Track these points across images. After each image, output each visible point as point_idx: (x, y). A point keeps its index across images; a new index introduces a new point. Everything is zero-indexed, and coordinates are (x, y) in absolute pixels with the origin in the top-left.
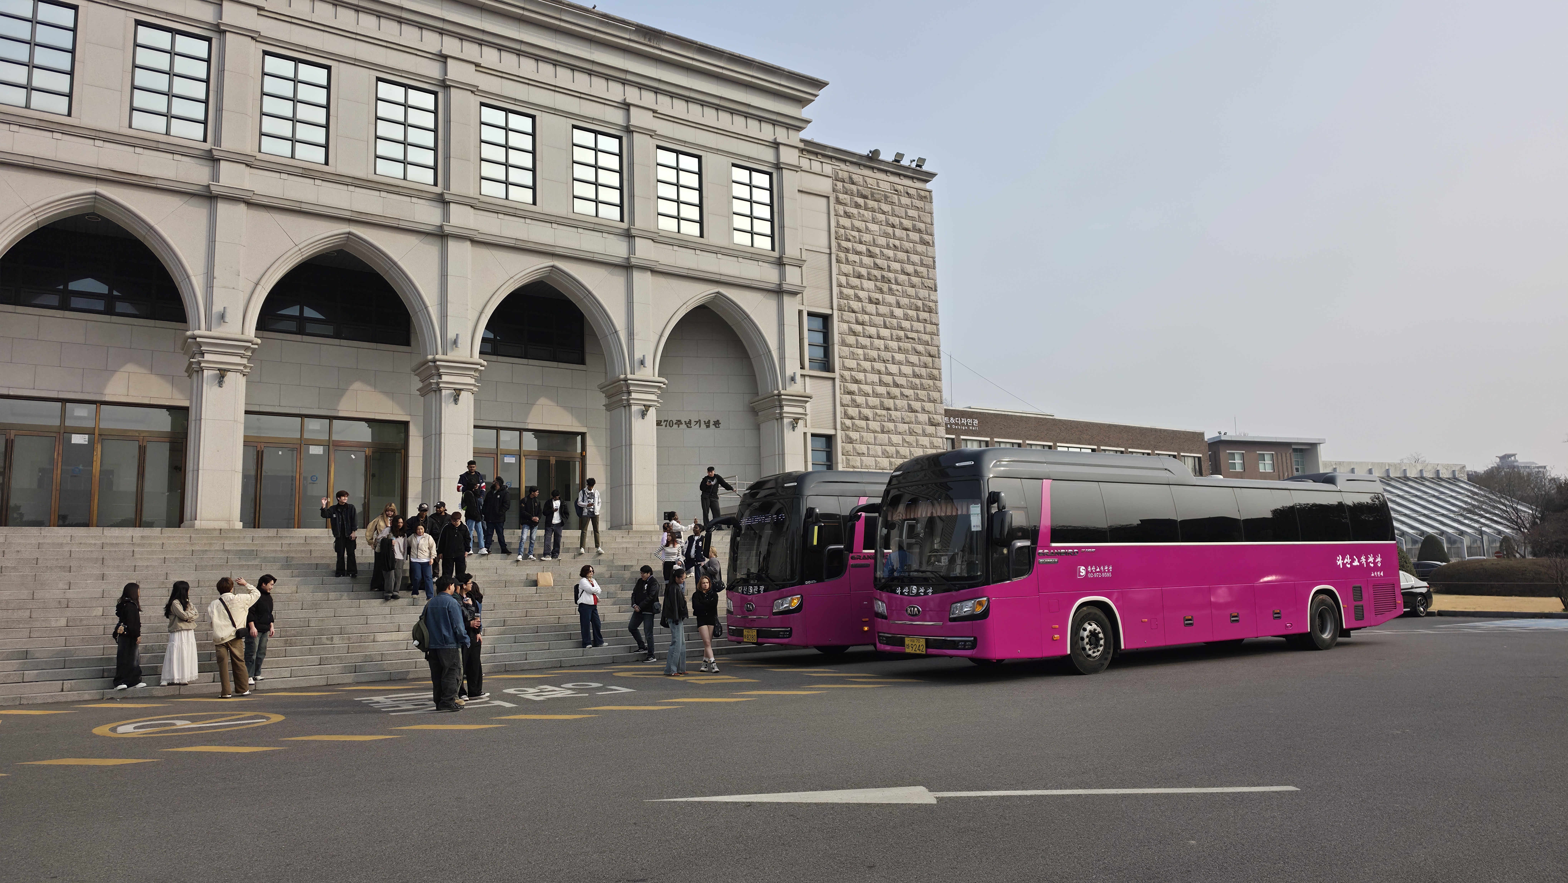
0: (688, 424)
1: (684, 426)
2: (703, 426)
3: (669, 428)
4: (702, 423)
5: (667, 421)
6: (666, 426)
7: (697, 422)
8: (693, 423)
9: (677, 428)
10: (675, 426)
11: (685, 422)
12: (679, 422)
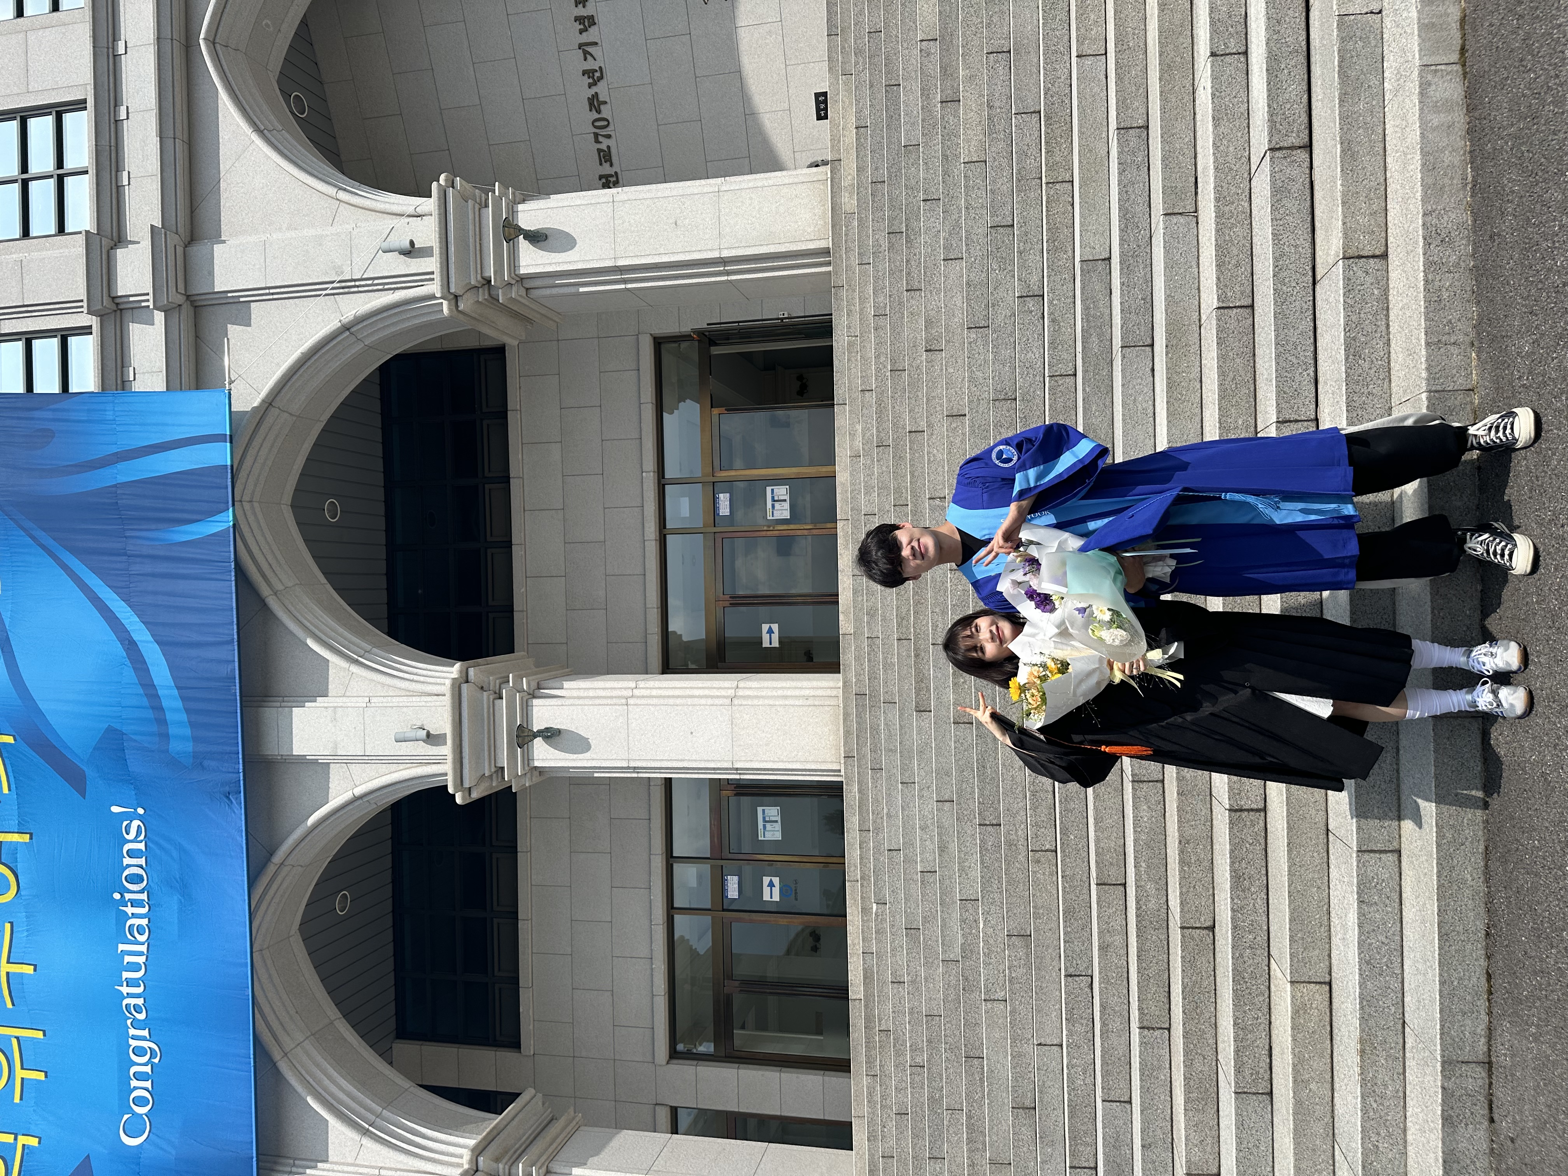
0: (594, 76)
1: (601, 89)
2: (592, 35)
3: (611, 127)
4: (585, 38)
5: (596, 135)
6: (609, 137)
7: (586, 53)
8: (590, 65)
9: (608, 106)
10: (606, 112)
11: (590, 86)
12: (595, 103)
